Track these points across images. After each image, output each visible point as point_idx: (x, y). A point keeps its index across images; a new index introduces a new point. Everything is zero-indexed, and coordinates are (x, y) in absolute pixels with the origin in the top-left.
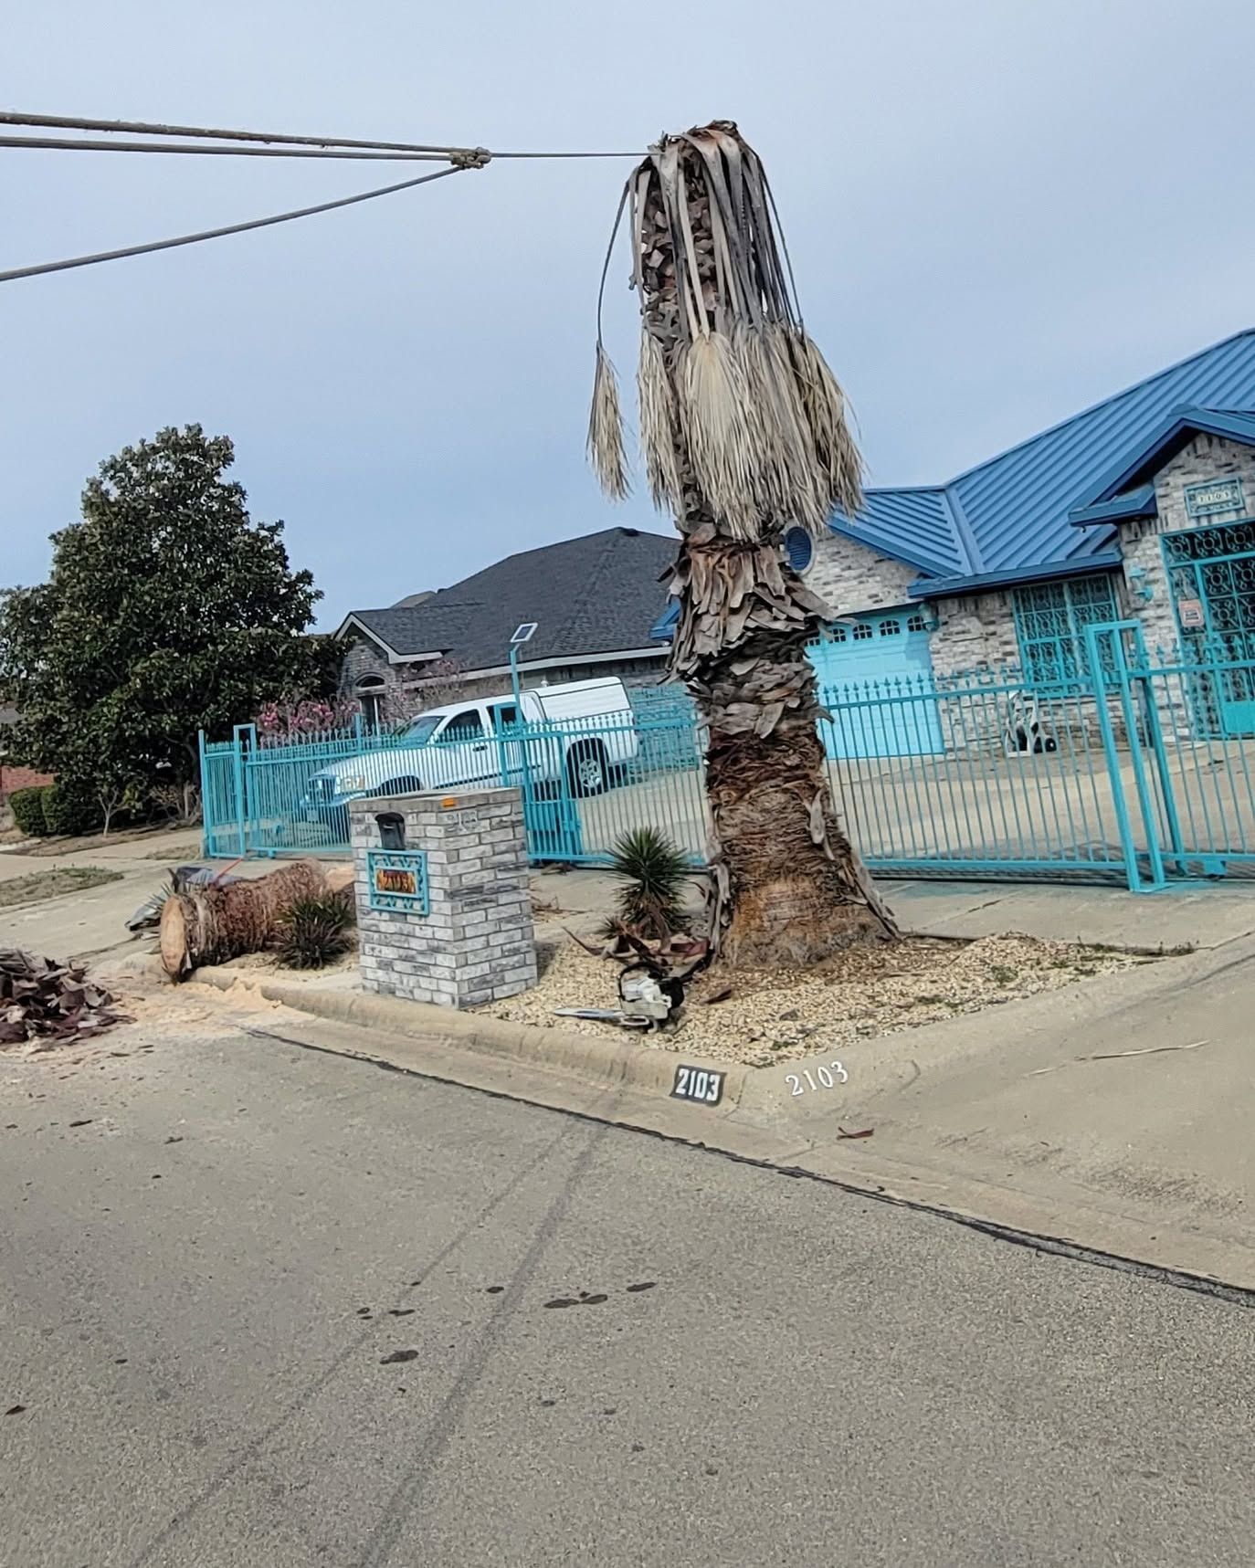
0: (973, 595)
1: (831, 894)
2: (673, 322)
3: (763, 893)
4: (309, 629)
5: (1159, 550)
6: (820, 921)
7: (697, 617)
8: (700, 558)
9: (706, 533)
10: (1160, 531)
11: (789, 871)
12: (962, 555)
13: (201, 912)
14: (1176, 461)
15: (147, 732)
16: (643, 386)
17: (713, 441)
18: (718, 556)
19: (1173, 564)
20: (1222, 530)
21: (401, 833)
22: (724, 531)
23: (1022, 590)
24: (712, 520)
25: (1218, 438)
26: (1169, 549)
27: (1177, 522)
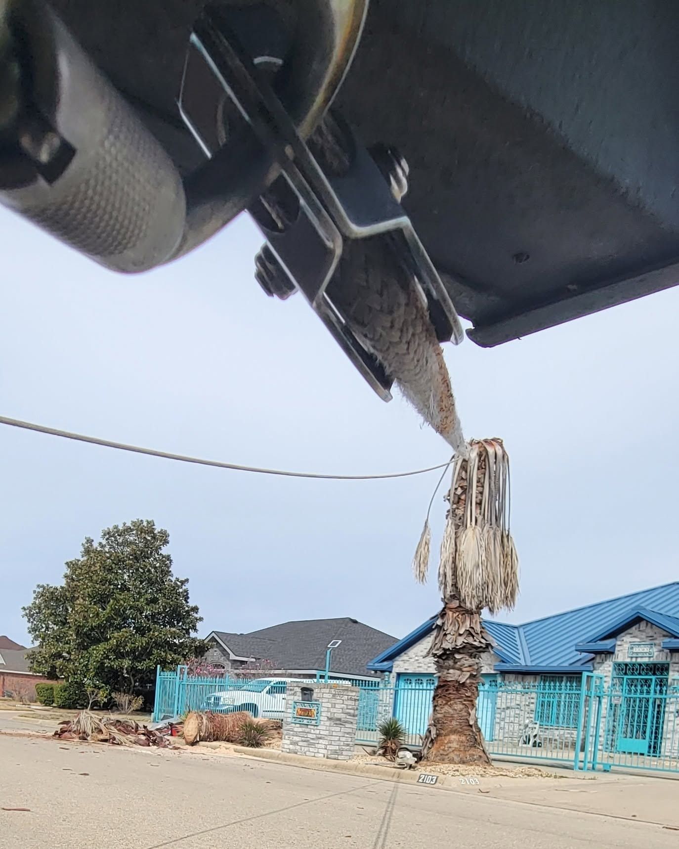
0: (523, 674)
1: (471, 743)
2: (460, 519)
3: (448, 738)
4: (193, 634)
5: (611, 669)
6: (466, 751)
7: (445, 635)
8: (451, 613)
9: (455, 604)
10: (613, 660)
11: (459, 732)
12: (521, 656)
13: (205, 721)
14: (629, 631)
15: (115, 666)
16: (445, 541)
17: (467, 569)
18: (457, 614)
19: (615, 676)
20: (640, 665)
21: (311, 695)
22: (462, 605)
23: (545, 676)
24: (459, 599)
25: (651, 623)
26: (615, 669)
27: (622, 658)
